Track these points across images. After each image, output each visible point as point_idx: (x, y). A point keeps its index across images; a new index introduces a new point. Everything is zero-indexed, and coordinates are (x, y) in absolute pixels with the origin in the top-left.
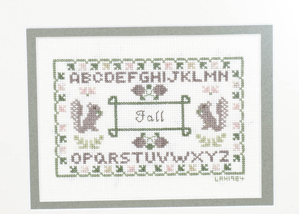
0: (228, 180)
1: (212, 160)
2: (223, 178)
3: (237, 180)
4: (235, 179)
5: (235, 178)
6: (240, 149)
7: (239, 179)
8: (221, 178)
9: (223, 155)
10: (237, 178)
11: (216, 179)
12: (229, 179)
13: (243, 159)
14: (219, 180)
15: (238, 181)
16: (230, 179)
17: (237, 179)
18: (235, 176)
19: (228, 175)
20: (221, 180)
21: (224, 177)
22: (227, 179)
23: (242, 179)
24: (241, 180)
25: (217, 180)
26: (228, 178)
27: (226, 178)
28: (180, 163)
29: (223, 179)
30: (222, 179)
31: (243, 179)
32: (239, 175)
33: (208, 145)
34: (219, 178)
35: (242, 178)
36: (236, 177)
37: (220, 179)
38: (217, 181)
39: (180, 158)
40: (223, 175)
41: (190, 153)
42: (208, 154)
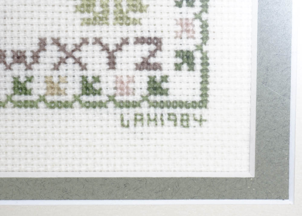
0: (159, 123)
1: (112, 64)
2: (145, 117)
3: (185, 123)
4: (179, 122)
5: (179, 117)
6: (194, 32)
7: (192, 123)
8: (139, 117)
9: (145, 49)
10: (185, 117)
11: (122, 120)
12: (162, 120)
13: (202, 64)
14: (132, 123)
15: (188, 126)
16: (166, 122)
17: (185, 121)
18: (178, 111)
19: (159, 111)
20: (139, 123)
21: (148, 115)
22: (155, 120)
23: (201, 121)
24: (197, 124)
25: (125, 123)
26: (159, 117)
27: (152, 117)
28: (19, 70)
29: (145, 123)
30: (142, 120)
31: (204, 123)
32: (191, 111)
33: (101, 20)
34: (133, 117)
35: (198, 118)
36: (182, 115)
37: (136, 120)
38: (128, 126)
39: (19, 57)
40: (145, 109)
41: (49, 41)
42: (101, 48)
